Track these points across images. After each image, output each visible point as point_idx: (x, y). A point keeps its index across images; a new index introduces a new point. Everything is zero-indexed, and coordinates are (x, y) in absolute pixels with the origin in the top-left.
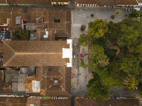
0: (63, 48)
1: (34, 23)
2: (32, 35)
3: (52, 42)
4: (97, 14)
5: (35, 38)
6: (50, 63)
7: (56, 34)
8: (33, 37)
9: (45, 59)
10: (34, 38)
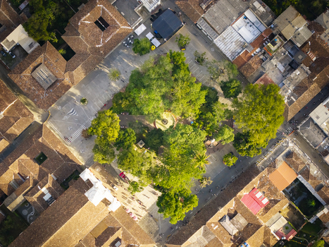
0: (85, 192)
1: (14, 193)
2: (25, 212)
3: (63, 198)
4: (89, 93)
5: (33, 212)
6: (87, 227)
7: (57, 180)
8: (29, 213)
9: (75, 228)
10: (32, 214)
